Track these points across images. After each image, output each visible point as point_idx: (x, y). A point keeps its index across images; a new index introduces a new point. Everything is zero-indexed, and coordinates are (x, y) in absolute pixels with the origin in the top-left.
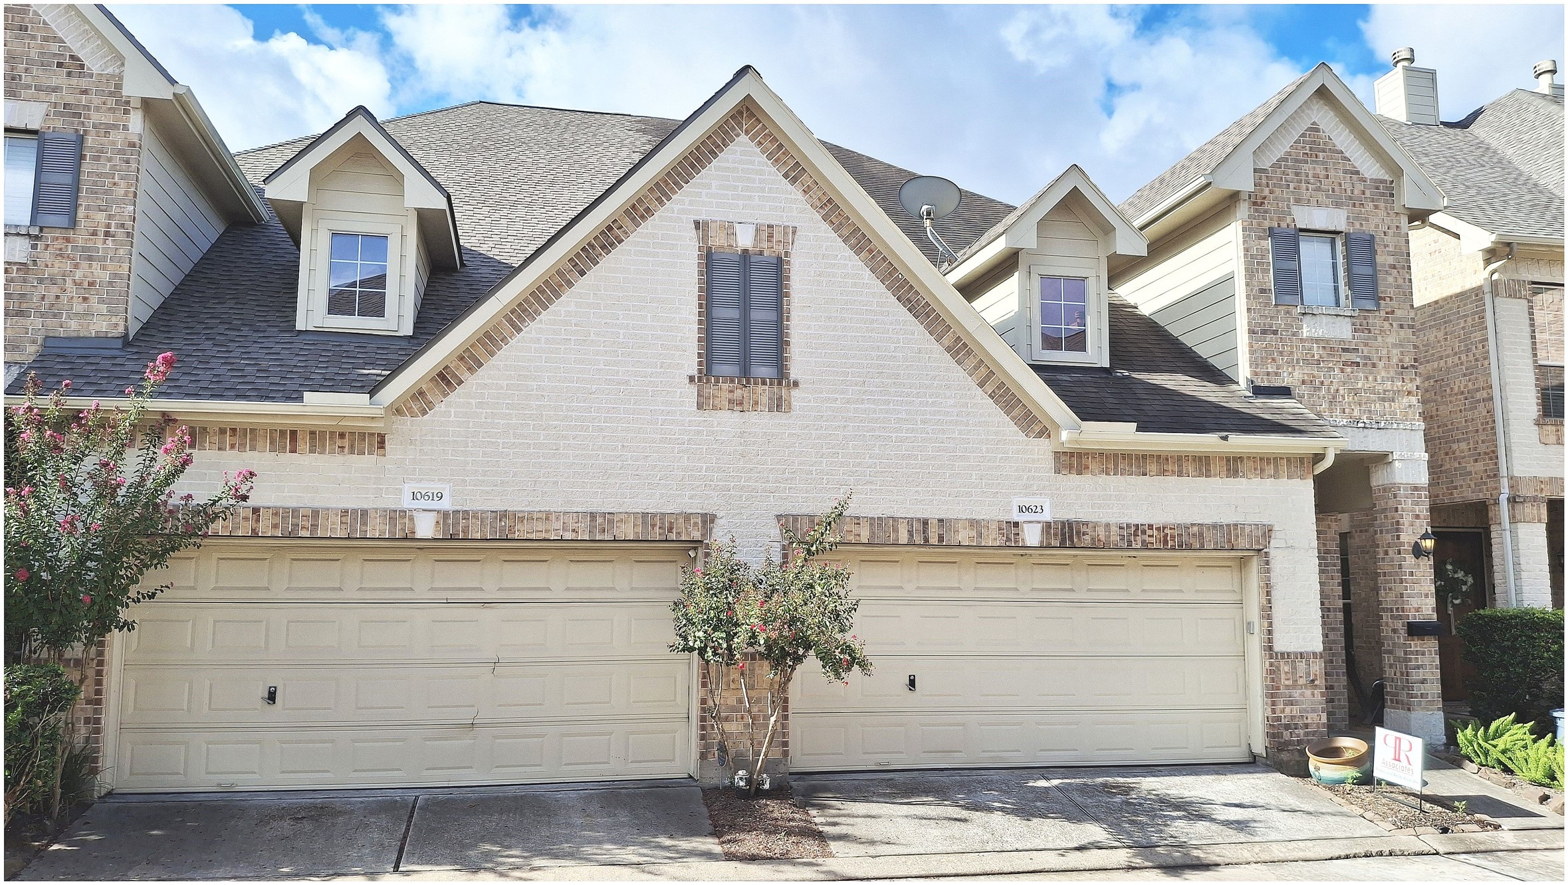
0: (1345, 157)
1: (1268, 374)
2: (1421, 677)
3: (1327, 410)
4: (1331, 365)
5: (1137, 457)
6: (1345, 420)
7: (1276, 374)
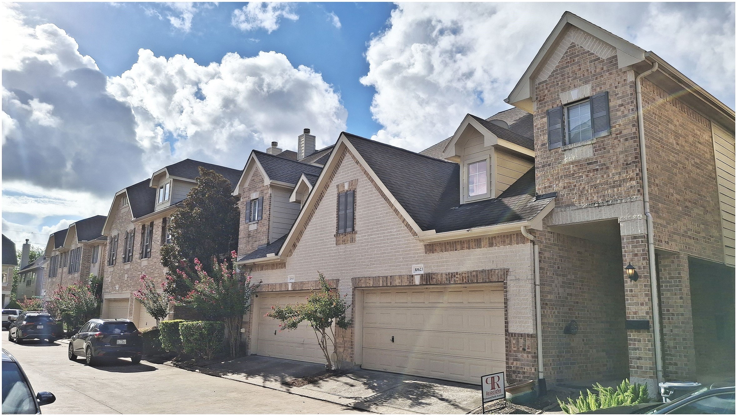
0: (591, 53)
1: (545, 187)
2: (638, 356)
3: (577, 200)
4: (580, 174)
7: (550, 187)
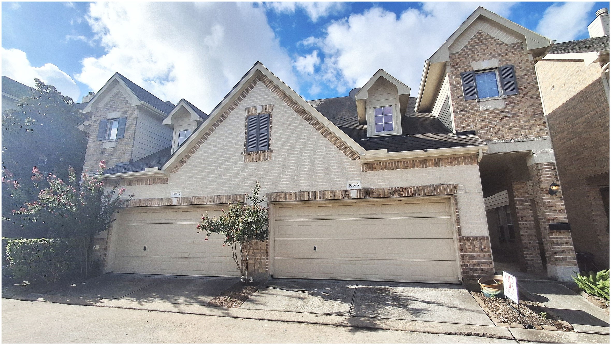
0: (496, 39)
1: (464, 127)
2: (561, 250)
3: (494, 137)
4: (495, 119)
5: (395, 162)
6: (503, 140)
7: (468, 126)
